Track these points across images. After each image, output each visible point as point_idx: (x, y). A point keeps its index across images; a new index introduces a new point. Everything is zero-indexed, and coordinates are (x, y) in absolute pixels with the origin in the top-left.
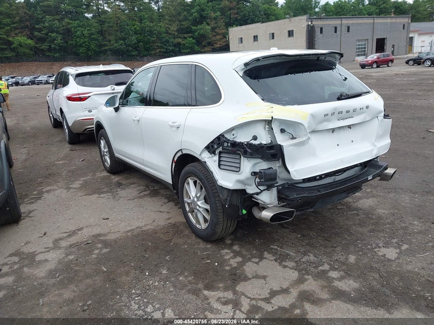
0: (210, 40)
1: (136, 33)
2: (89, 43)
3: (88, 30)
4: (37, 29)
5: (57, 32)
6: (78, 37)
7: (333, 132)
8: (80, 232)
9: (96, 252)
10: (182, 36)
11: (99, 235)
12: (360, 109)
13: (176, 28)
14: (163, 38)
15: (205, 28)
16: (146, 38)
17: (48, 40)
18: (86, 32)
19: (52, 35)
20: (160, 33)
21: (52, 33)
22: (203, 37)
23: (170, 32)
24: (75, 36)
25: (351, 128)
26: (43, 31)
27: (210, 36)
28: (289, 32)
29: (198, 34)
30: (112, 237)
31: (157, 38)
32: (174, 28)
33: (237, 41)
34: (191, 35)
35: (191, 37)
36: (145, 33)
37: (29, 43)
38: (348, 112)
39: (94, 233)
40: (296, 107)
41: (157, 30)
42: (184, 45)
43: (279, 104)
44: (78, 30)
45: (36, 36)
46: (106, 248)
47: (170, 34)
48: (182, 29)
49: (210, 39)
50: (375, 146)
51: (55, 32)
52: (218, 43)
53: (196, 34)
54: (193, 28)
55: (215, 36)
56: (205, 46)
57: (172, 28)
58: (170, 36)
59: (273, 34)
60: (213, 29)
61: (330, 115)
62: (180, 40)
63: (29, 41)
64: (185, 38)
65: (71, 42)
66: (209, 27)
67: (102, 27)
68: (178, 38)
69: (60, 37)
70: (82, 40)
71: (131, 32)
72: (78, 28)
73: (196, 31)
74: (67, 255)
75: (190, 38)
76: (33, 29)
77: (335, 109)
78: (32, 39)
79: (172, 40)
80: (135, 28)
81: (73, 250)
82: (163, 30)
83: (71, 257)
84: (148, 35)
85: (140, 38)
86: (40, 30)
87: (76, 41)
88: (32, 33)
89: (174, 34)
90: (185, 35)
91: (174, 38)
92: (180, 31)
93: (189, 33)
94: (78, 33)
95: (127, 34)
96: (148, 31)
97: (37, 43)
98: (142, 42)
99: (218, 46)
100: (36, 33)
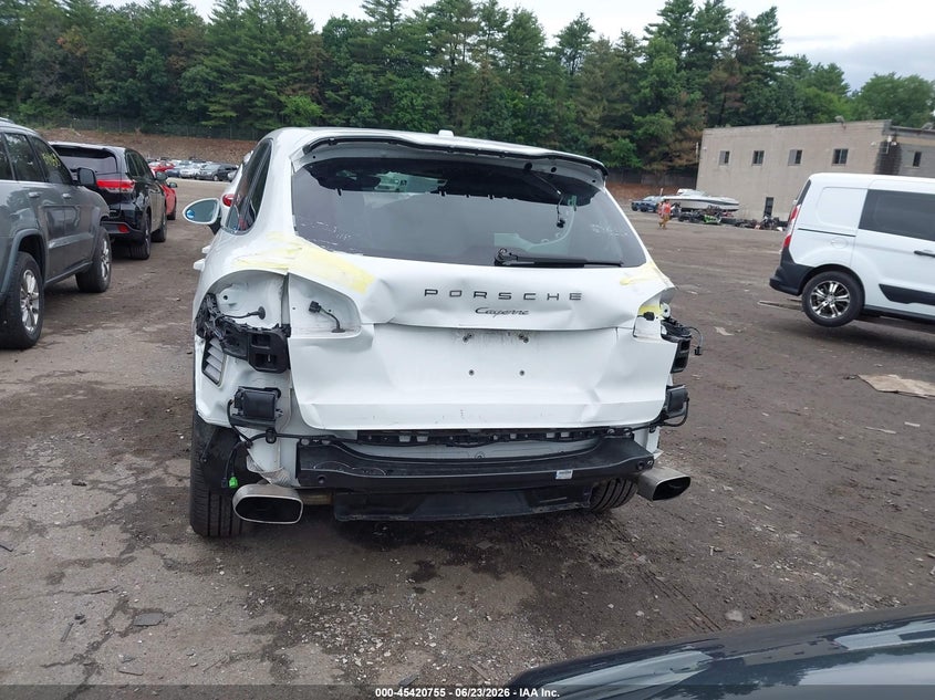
0: (667, 149)
1: (515, 115)
2: (420, 124)
3: (423, 99)
4: (333, 85)
5: (367, 96)
6: (403, 109)
7: (465, 339)
10: (609, 132)
12: (549, 297)
13: (598, 116)
14: (567, 131)
15: (663, 122)
16: (533, 127)
17: (347, 108)
18: (418, 102)
19: (357, 100)
20: (563, 120)
21: (358, 96)
22: (654, 139)
23: (585, 121)
24: (398, 107)
25: (526, 340)
26: (342, 90)
27: (670, 140)
28: (837, 152)
29: (645, 133)
31: (556, 131)
32: (595, 113)
33: (717, 158)
34: (628, 132)
35: (629, 137)
36: (533, 118)
37: (313, 111)
38: (505, 296)
40: (358, 259)
41: (557, 114)
42: (609, 151)
43: (319, 244)
44: (406, 96)
45: (328, 99)
47: (585, 125)
48: (613, 120)
49: (668, 145)
50: (595, 397)
51: (363, 95)
52: (686, 157)
53: (640, 132)
54: (637, 118)
55: (681, 141)
56: (653, 160)
57: (591, 114)
58: (584, 130)
59: (799, 153)
60: (679, 127)
61: (444, 294)
62: (601, 141)
63: (314, 107)
64: (615, 138)
65: (386, 117)
66: (671, 122)
67: (451, 97)
68: (599, 135)
69: (369, 105)
70: (408, 116)
71: (505, 111)
72: (406, 93)
73: (641, 125)
75: (624, 138)
76: (325, 84)
77: (464, 282)
78: (319, 103)
79: (585, 138)
80: (515, 105)
82: (573, 115)
84: (539, 121)
85: (521, 126)
86: (337, 89)
87: (396, 116)
88: (322, 93)
89: (592, 127)
90: (616, 132)
91: (592, 135)
92: (608, 121)
93: (624, 127)
94: (404, 102)
95: (496, 114)
96: (539, 114)
97: (326, 112)
98: (523, 135)
99: (684, 162)
100: (330, 92)
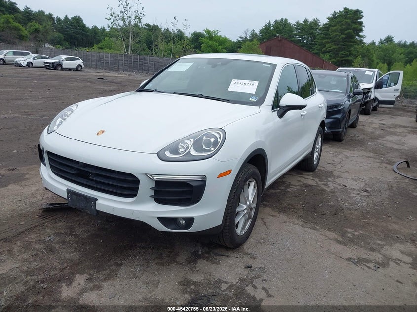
8: (355, 257)
9: (356, 233)
11: (340, 243)
30: (333, 235)
39: (342, 247)
46: (347, 231)
74: (382, 246)
81: (374, 246)
83: (379, 242)
